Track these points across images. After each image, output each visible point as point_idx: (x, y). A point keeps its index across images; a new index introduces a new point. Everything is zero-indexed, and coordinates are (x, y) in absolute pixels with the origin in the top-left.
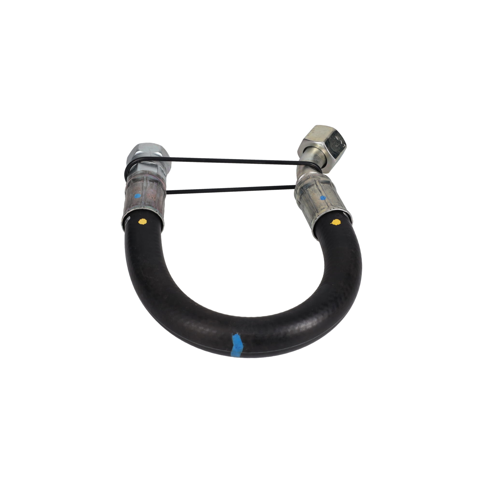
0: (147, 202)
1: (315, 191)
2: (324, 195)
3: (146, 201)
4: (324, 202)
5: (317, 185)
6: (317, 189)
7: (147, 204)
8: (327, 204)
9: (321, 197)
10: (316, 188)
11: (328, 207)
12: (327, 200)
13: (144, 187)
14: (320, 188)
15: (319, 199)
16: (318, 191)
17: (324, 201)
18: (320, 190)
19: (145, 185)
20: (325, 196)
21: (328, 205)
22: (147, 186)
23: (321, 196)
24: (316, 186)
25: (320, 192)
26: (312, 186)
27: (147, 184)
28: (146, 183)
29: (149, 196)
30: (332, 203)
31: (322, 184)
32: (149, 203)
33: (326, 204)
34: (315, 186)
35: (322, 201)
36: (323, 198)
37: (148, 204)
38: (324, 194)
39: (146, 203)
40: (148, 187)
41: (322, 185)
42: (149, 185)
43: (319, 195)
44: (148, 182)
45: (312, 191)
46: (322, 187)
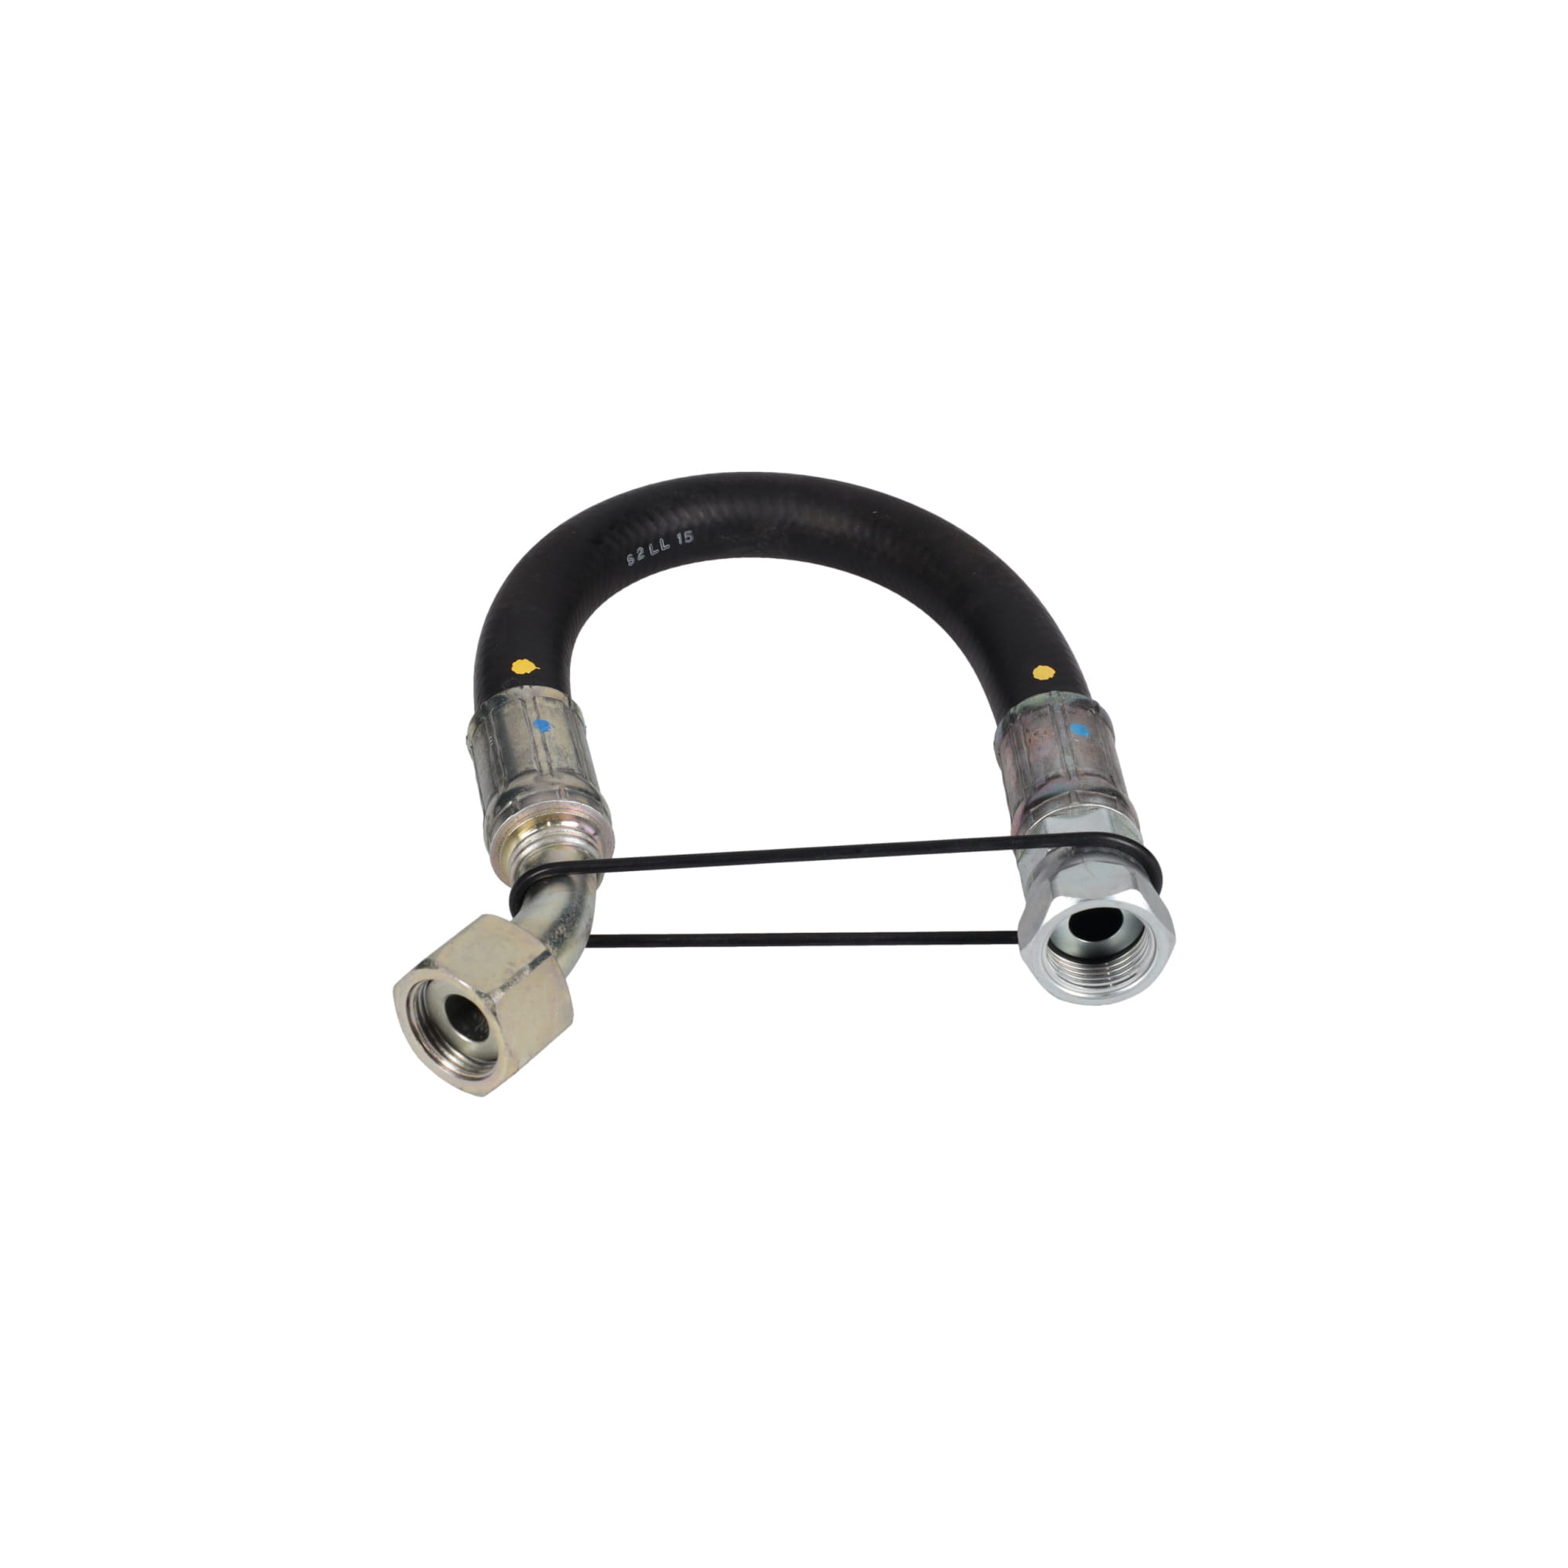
0: (1046, 714)
1: (559, 752)
2: (537, 733)
3: (1049, 716)
4: (541, 716)
5: (549, 764)
6: (551, 756)
7: (1045, 709)
8: (536, 707)
9: (547, 730)
10: (555, 758)
11: (534, 698)
12: (533, 716)
13: (1070, 752)
14: (542, 753)
15: (554, 727)
16: (549, 749)
17: (542, 718)
18: (546, 749)
19: (1069, 760)
20: (534, 729)
21: (535, 703)
22: (1061, 759)
23: (546, 733)
24: (552, 764)
25: (545, 745)
26: (564, 769)
27: (1064, 766)
28: (1066, 765)
29: (1045, 733)
30: (521, 707)
31: (535, 766)
32: (1040, 716)
33: (539, 708)
34: (556, 765)
35: (547, 717)
36: (543, 726)
37: (1042, 711)
38: (535, 735)
39: (1049, 712)
40: (1058, 756)
41: (534, 762)
42: (1057, 763)
43: (549, 737)
44: (1061, 771)
45: (566, 758)
46: (535, 759)
